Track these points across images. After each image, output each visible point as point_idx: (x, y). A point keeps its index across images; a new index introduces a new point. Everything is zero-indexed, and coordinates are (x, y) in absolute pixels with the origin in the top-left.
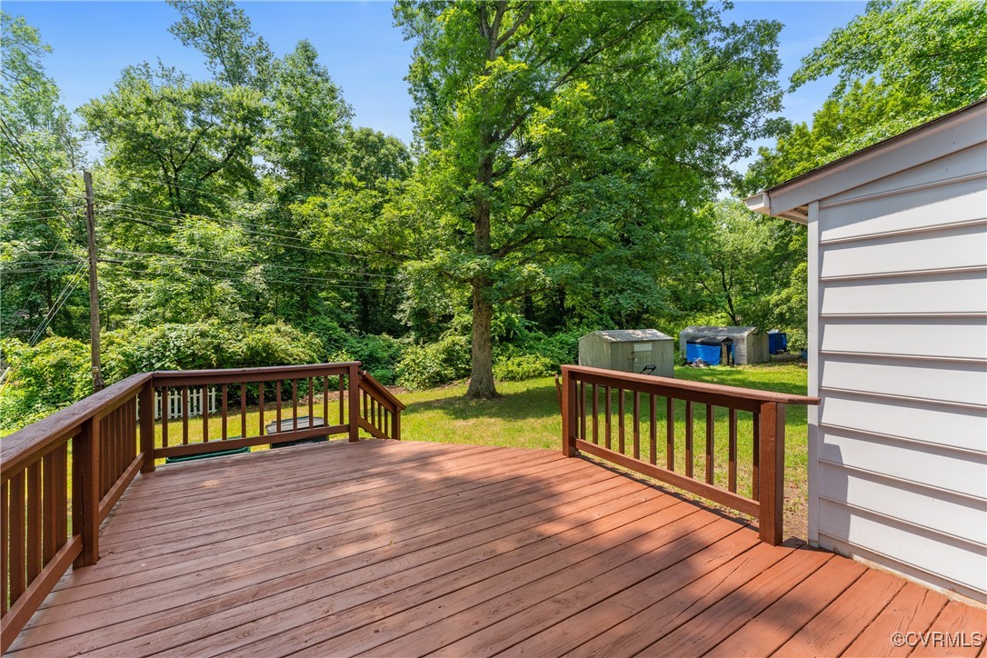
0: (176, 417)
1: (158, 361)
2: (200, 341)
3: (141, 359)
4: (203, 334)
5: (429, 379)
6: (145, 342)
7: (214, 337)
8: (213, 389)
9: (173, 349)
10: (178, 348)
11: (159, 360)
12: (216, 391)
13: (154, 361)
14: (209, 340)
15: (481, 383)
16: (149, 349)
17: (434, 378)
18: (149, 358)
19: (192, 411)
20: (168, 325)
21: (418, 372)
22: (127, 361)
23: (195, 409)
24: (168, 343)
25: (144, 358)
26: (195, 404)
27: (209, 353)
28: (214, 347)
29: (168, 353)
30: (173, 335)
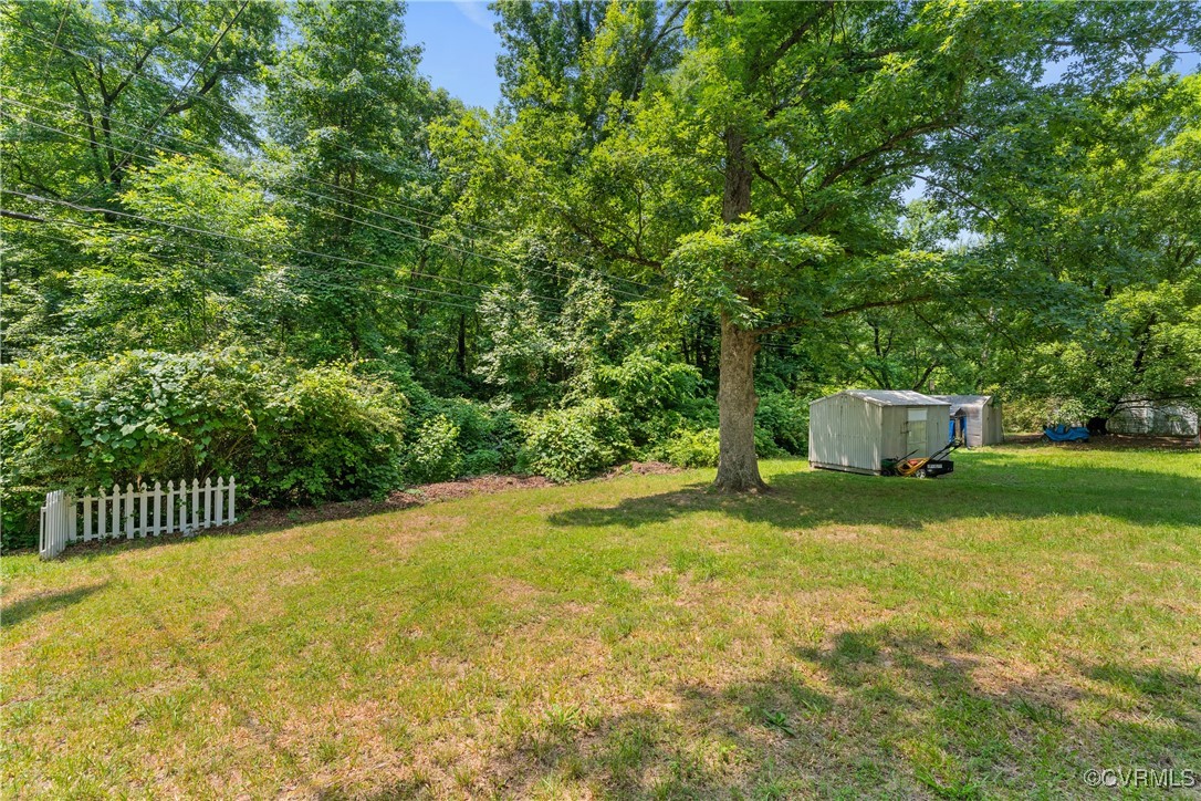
0: (156, 533)
1: (128, 422)
2: (217, 382)
3: (91, 417)
4: (221, 372)
5: (584, 463)
6: (96, 384)
7: (241, 377)
8: (232, 479)
9: (160, 398)
10: (170, 395)
11: (130, 419)
12: (237, 482)
13: (119, 421)
14: (233, 382)
15: (742, 466)
16: (106, 396)
17: (590, 461)
18: (107, 415)
19: (189, 520)
20: (139, 353)
21: (567, 452)
22: (62, 418)
23: (195, 517)
24: (148, 386)
25: (96, 414)
26: (196, 507)
27: (237, 407)
28: (246, 397)
29: (150, 406)
30: (157, 370)
